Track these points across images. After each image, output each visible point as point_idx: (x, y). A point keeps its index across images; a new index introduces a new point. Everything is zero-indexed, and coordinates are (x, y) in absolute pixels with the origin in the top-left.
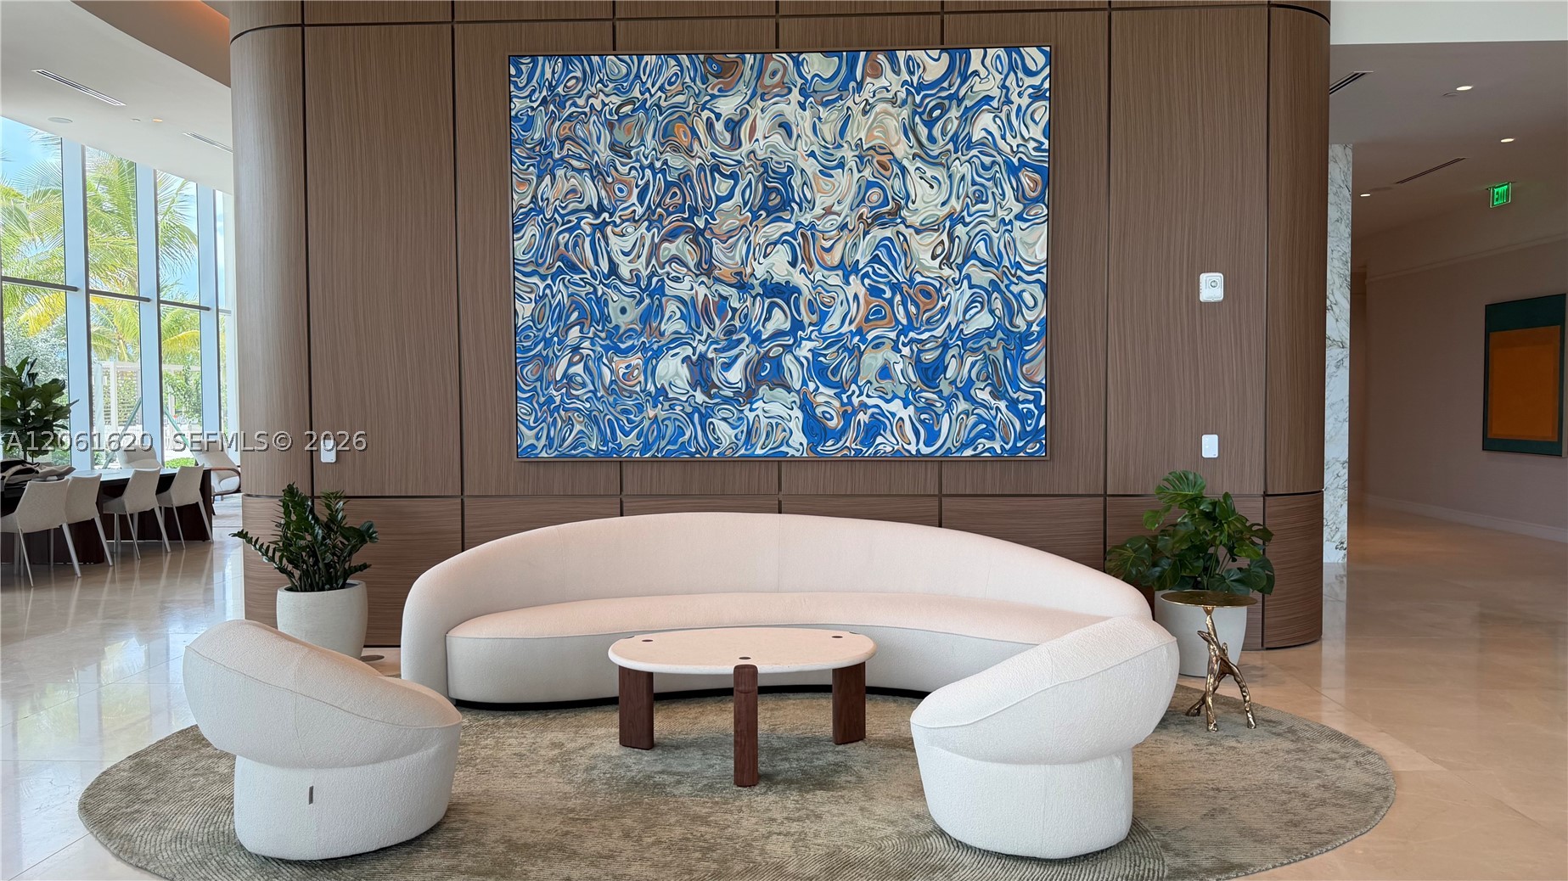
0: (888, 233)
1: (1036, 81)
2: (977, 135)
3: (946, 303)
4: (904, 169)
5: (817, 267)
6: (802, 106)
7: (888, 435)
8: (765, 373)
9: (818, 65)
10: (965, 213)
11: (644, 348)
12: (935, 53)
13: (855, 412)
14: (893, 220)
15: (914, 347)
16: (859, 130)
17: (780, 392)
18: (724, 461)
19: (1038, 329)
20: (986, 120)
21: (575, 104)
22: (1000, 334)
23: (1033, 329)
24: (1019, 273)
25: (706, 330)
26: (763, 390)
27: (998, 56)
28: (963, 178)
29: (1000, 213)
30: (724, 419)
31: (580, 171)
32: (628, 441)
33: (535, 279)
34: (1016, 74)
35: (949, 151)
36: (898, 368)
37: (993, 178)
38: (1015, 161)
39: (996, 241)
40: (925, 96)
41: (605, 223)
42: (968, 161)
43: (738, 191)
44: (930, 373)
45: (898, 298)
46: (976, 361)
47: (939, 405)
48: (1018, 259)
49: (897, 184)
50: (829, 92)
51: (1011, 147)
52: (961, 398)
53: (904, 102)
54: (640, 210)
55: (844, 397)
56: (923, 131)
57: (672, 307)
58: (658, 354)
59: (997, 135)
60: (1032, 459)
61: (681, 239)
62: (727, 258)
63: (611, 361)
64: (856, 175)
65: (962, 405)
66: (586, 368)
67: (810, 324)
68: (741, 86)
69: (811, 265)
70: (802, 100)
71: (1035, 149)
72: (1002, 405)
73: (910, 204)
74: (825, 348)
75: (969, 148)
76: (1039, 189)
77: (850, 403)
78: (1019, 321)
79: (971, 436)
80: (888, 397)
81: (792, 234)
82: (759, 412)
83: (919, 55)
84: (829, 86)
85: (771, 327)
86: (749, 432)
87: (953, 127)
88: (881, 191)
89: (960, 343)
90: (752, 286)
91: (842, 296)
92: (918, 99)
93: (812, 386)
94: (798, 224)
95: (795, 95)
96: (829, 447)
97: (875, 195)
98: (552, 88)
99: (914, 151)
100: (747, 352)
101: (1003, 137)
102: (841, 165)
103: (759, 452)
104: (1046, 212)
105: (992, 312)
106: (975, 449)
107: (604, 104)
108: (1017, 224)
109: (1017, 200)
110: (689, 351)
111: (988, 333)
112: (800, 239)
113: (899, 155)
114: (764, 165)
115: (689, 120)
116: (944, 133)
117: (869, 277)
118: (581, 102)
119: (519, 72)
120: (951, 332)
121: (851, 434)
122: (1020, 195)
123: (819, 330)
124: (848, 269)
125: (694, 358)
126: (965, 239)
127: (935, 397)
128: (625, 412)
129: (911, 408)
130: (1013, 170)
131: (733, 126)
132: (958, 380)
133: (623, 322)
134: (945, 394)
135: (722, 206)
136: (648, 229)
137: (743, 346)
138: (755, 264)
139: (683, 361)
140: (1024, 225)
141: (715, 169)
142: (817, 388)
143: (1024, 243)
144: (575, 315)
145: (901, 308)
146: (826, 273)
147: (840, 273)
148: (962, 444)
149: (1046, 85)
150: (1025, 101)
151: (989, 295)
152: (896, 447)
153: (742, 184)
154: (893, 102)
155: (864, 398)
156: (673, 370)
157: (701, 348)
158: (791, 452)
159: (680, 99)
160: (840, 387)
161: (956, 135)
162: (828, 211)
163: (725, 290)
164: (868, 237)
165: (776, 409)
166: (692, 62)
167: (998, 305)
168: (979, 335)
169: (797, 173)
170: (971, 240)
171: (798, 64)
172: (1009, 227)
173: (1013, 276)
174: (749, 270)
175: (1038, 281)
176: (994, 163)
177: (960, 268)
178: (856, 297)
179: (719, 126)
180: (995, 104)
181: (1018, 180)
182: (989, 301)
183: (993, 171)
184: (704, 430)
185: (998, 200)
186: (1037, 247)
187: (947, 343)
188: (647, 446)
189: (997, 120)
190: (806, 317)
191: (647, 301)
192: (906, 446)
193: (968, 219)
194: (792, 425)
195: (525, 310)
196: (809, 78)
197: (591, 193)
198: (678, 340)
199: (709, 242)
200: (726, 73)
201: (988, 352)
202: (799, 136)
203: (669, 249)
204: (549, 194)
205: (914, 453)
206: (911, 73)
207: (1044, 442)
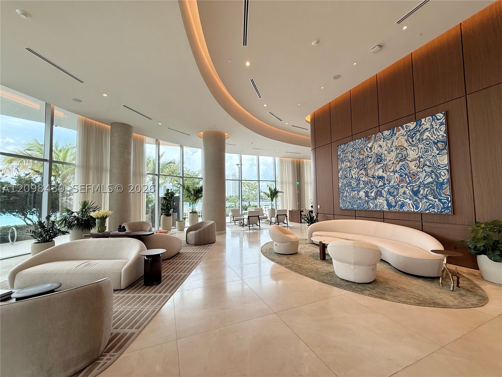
0: (404, 163)
1: (441, 121)
2: (425, 137)
3: (419, 177)
4: (406, 149)
5: (388, 172)
6: (384, 141)
7: (406, 207)
8: (379, 194)
9: (386, 133)
10: (423, 156)
11: (357, 190)
12: (412, 123)
13: (398, 202)
14: (404, 160)
15: (411, 187)
16: (396, 143)
17: (382, 197)
18: (371, 211)
19: (446, 181)
20: (427, 133)
21: (346, 151)
22: (435, 183)
23: (445, 181)
24: (439, 167)
25: (367, 186)
26: (378, 197)
27: (429, 118)
28: (422, 148)
29: (433, 154)
30: (371, 203)
31: (347, 161)
32: (355, 206)
33: (341, 180)
34: (434, 121)
35: (417, 143)
36: (408, 192)
37: (430, 146)
38: (436, 141)
39: (432, 161)
40: (411, 132)
41: (351, 169)
42: (423, 144)
43: (372, 160)
44: (416, 193)
45: (407, 176)
46: (428, 190)
47: (419, 200)
48: (439, 164)
49: (405, 152)
50: (389, 137)
51: (435, 138)
52: (425, 198)
53: (406, 135)
54: (356, 166)
55: (395, 198)
56: (411, 140)
57: (361, 182)
58: (359, 191)
59: (430, 136)
60: (447, 215)
61: (363, 170)
62: (370, 173)
63: (352, 192)
64: (396, 152)
65: (425, 200)
66: (349, 194)
67: (387, 184)
68: (372, 141)
69: (387, 172)
70: (383, 140)
71: (441, 137)
72: (437, 200)
73: (408, 156)
74: (390, 188)
75: (423, 141)
76: (444, 146)
77: (397, 200)
78: (440, 179)
79: (428, 207)
80: (405, 198)
81: (383, 166)
82: (378, 202)
83: (408, 124)
84: (389, 136)
85: (379, 185)
86: (376, 205)
87: (418, 138)
88: (401, 154)
89: (423, 186)
90: (375, 177)
91: (394, 177)
92: (409, 133)
93: (388, 196)
94: (384, 164)
95: (382, 140)
96: (392, 209)
97: (400, 156)
98: (343, 149)
99: (409, 144)
100: (375, 190)
101: (432, 136)
102: (392, 151)
103: (378, 209)
104: (446, 151)
105: (432, 178)
106: (429, 211)
107: (350, 150)
108: (438, 156)
109: (437, 150)
110: (365, 190)
111: (432, 183)
112: (384, 167)
113: (405, 146)
114: (377, 154)
115: (363, 149)
116: (416, 139)
117: (400, 173)
118: (347, 150)
119: (339, 148)
120: (421, 183)
121: (397, 206)
122: (438, 149)
123: (389, 185)
124: (395, 172)
125: (365, 191)
126: (423, 161)
127: (418, 198)
128: (355, 201)
129: (411, 201)
130: (435, 143)
131: (371, 148)
132: (424, 194)
133: (354, 186)
134: (420, 198)
135: (369, 163)
136: (357, 169)
137: (374, 189)
138: (376, 173)
139: (364, 192)
140: (440, 156)
141: (368, 157)
142: (389, 197)
143: (440, 160)
144: (347, 185)
145: (408, 179)
146: (390, 173)
147: (393, 173)
148: (426, 210)
149: (444, 121)
150: (438, 126)
151: (431, 174)
152: (408, 210)
153: (373, 158)
154: (403, 136)
155: (400, 199)
156: (362, 194)
157: (367, 190)
158: (384, 210)
159: (362, 146)
160: (394, 196)
161: (419, 139)
162: (390, 161)
163: (370, 178)
164: (399, 164)
165: (381, 201)
166: (363, 139)
167: (434, 176)
168: (428, 183)
169: (383, 154)
170: (425, 162)
171: (382, 134)
172: (435, 157)
173: (438, 168)
174: (375, 174)
175: (445, 169)
176: (430, 143)
177: (422, 168)
178: (397, 177)
179: (368, 149)
180: (429, 129)
181: (437, 145)
182: (431, 175)
183: (430, 145)
184: (368, 205)
185: (432, 151)
186: (444, 161)
187: (420, 186)
188: (358, 208)
189: (430, 133)
190: (386, 182)
191: (357, 182)
192: (411, 210)
193: (423, 157)
194: (384, 204)
195: (340, 185)
196: (385, 136)
197: (349, 165)
198: (363, 188)
199: (367, 170)
200: (369, 139)
201: (432, 187)
202: (383, 147)
203: (361, 172)
204: (343, 166)
205: (413, 211)
206: (407, 128)
207: (451, 210)
